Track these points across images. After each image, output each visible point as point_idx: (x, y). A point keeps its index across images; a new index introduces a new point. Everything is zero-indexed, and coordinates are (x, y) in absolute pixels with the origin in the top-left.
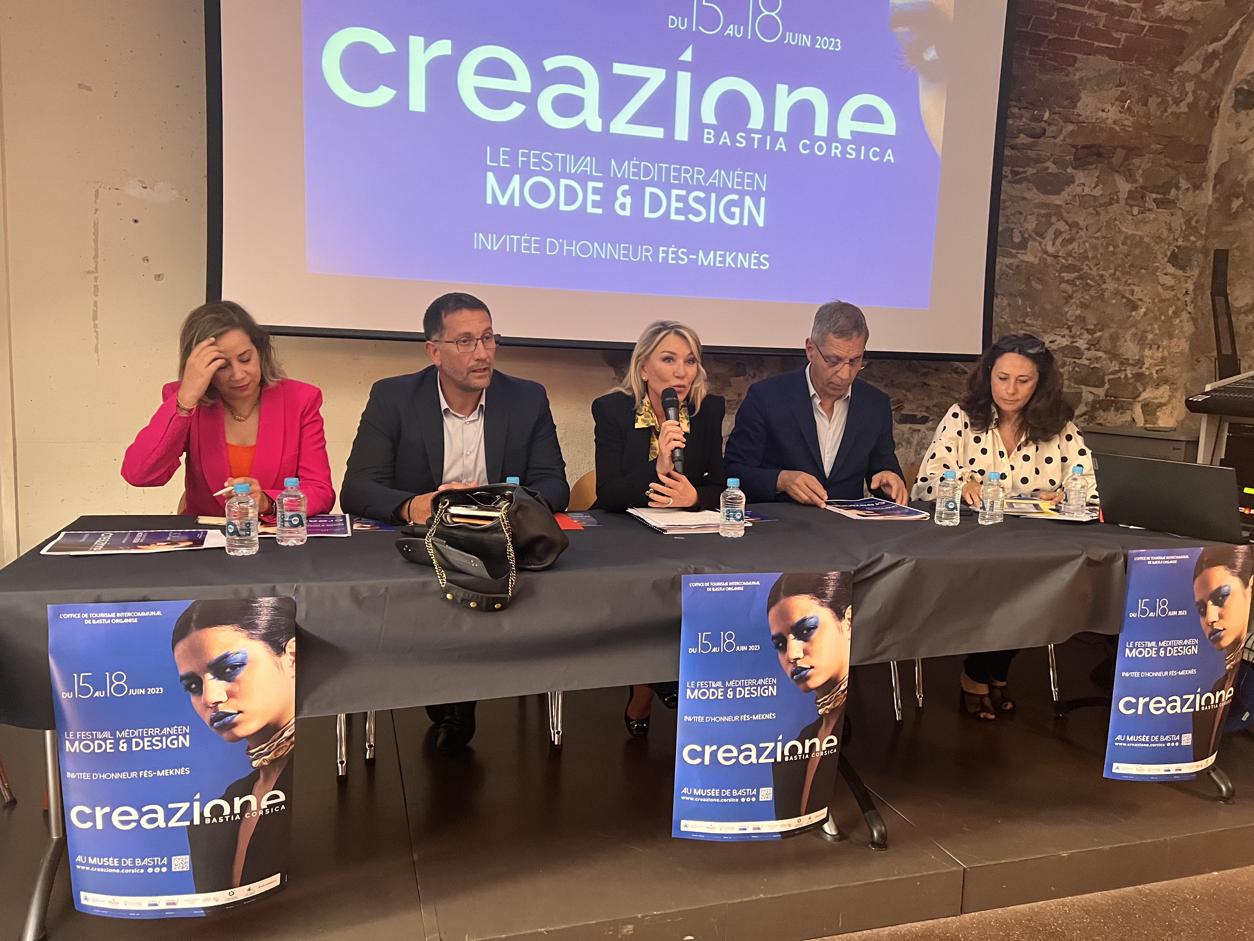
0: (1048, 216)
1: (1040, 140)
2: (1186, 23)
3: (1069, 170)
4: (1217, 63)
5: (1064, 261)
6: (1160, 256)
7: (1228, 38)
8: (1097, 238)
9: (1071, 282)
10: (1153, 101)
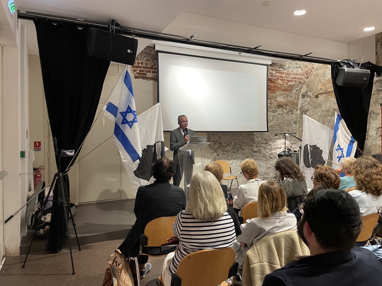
0: (274, 117)
1: (272, 105)
2: (293, 85)
4: (298, 91)
6: (292, 122)
7: (299, 87)
8: (282, 120)
10: (289, 97)
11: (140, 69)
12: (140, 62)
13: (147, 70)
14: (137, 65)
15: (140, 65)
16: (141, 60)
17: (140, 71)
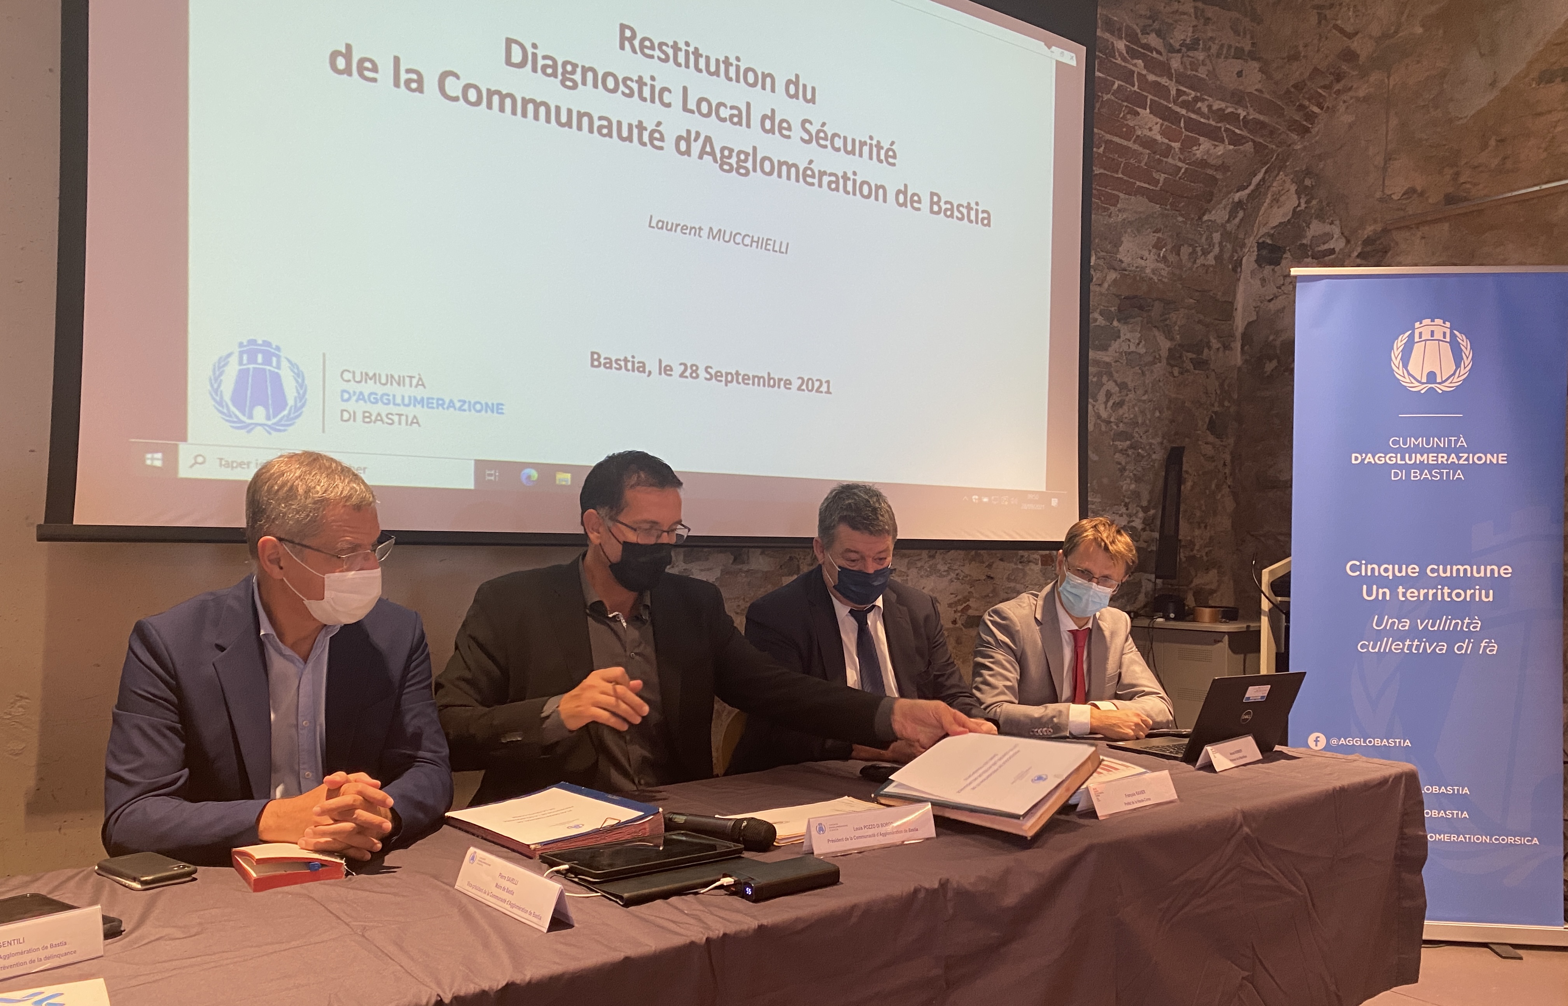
0: (1099, 375)
2: (1217, 168)
3: (1115, 323)
4: (1241, 214)
5: (1116, 427)
6: (1200, 423)
7: (1251, 187)
8: (1144, 401)
9: (1123, 452)
10: (1185, 250)
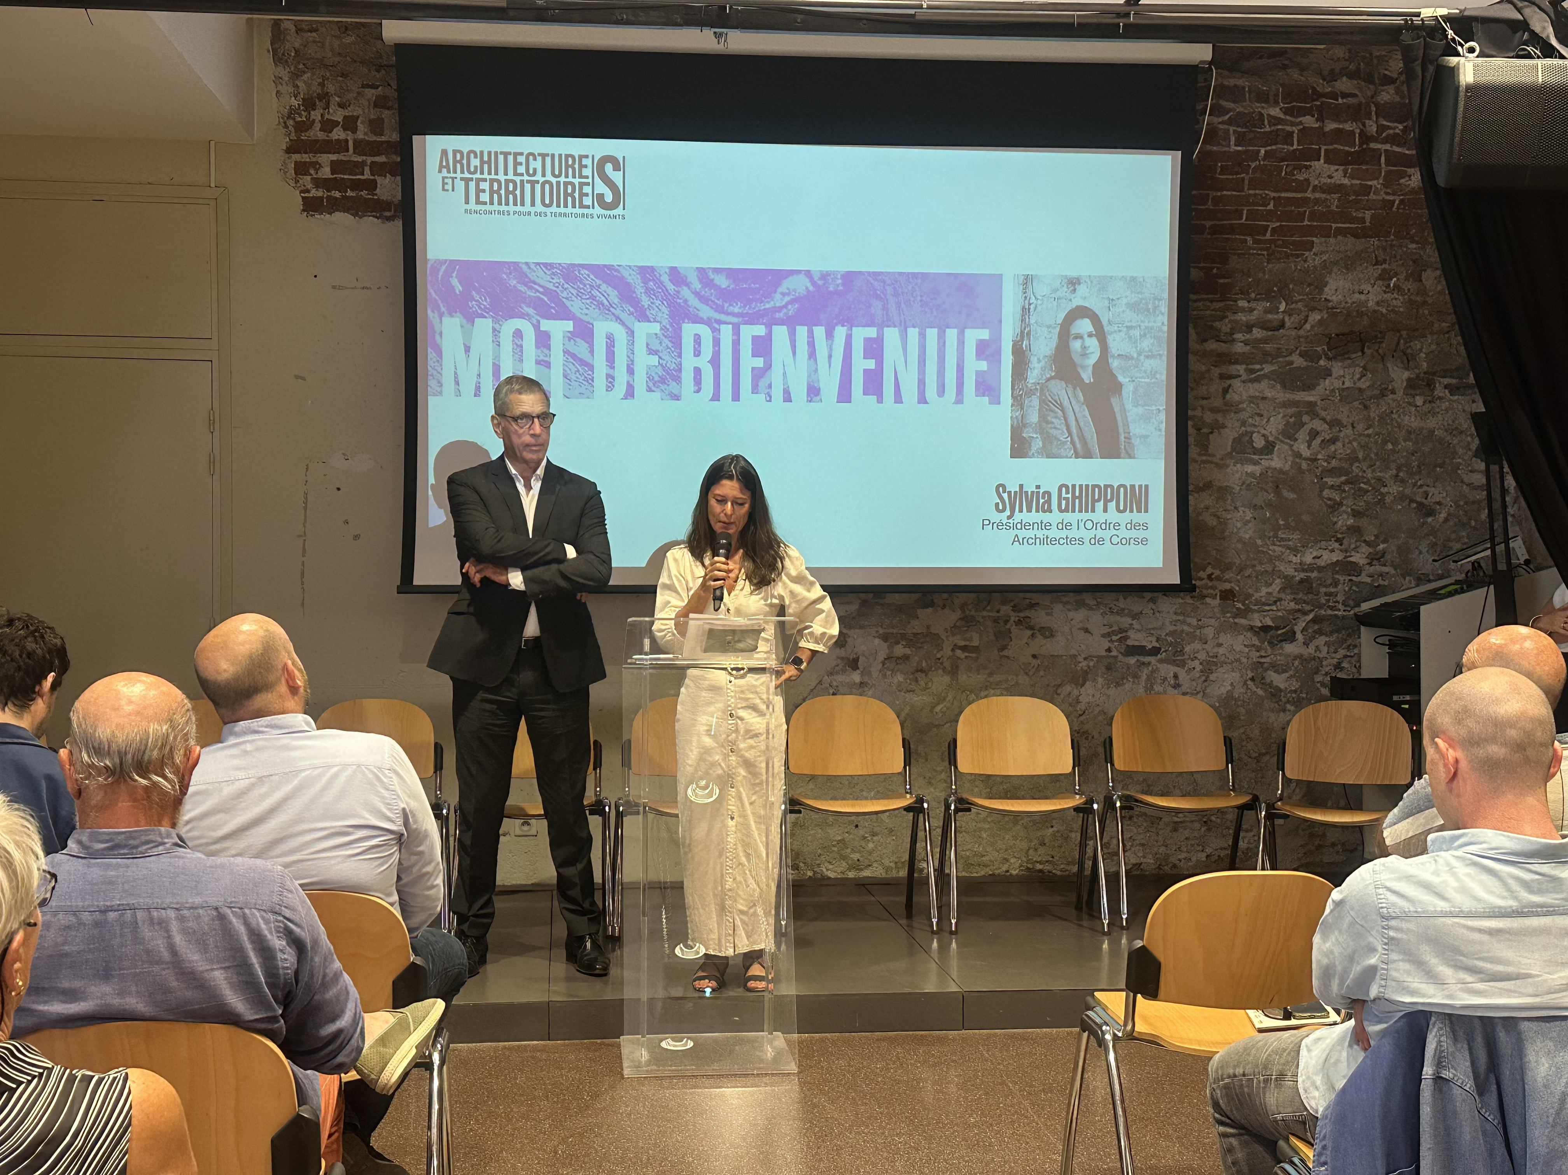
0: (1298, 415)
1: (1279, 333)
3: (1322, 363)
5: (1325, 464)
9: (1339, 488)
11: (334, 157)
12: (338, 115)
13: (382, 159)
14: (321, 136)
15: (338, 134)
16: (342, 106)
17: (336, 167)
